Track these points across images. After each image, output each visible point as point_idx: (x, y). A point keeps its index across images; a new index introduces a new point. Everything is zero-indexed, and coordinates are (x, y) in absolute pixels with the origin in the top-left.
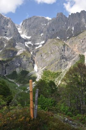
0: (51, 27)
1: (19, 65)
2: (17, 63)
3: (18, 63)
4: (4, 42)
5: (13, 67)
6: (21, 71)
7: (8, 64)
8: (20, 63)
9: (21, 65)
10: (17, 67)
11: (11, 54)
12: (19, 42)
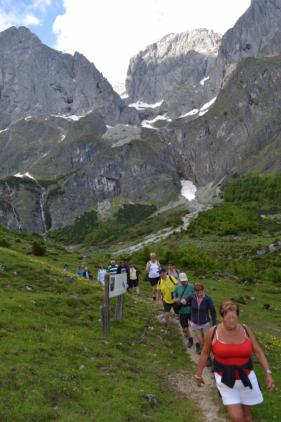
0: (235, 40)
1: (111, 186)
2: (100, 182)
3: (104, 180)
4: (59, 128)
5: (84, 199)
6: (116, 211)
7: (60, 188)
8: (113, 180)
9: (118, 186)
10: (103, 196)
11: (79, 156)
12: (119, 121)
